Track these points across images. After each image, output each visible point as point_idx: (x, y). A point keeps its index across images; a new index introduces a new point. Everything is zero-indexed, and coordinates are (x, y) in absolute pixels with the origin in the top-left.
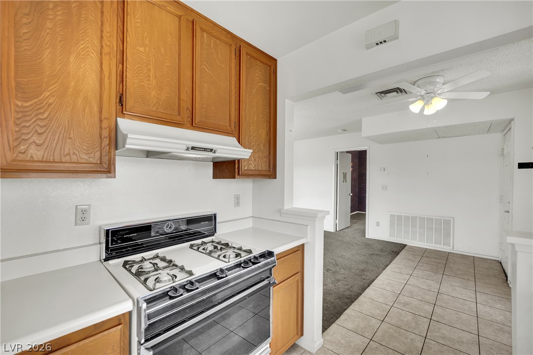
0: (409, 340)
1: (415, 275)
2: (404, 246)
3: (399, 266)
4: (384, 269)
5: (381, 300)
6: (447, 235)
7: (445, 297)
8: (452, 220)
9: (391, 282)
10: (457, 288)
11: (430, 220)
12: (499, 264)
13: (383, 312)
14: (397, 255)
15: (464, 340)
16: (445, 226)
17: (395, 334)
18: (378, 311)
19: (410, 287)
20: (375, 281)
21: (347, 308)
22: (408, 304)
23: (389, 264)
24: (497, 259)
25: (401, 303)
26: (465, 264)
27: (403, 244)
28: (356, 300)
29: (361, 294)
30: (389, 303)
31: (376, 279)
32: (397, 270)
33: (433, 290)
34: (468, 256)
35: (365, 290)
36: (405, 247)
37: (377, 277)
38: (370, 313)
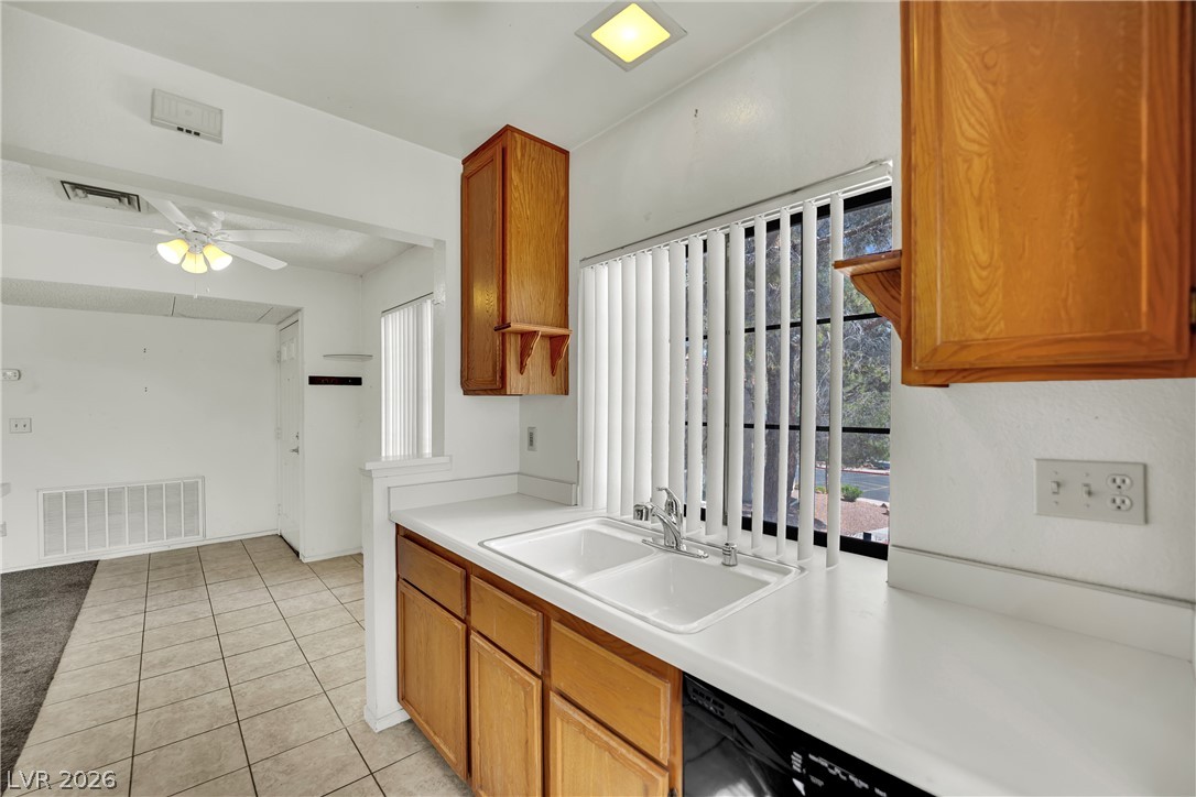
0: (207, 707)
1: (155, 608)
2: (91, 567)
3: (105, 607)
4: (71, 628)
5: (106, 684)
6: (193, 513)
7: (228, 616)
8: (200, 481)
9: (107, 643)
10: (240, 595)
11: (154, 490)
12: (280, 539)
13: (127, 700)
14: (88, 588)
15: (282, 655)
16: (188, 496)
17: (177, 716)
18: (114, 707)
19: (155, 632)
20: (62, 660)
21: (20, 750)
22: (169, 660)
23: (77, 615)
24: (274, 533)
25: (153, 666)
26: (233, 556)
27: (90, 562)
28: (33, 722)
29: (41, 705)
30: (129, 680)
31: (61, 655)
32: (105, 617)
33: (201, 616)
34: (231, 543)
35: (46, 690)
36: (96, 565)
37: (62, 651)
38: (96, 720)
